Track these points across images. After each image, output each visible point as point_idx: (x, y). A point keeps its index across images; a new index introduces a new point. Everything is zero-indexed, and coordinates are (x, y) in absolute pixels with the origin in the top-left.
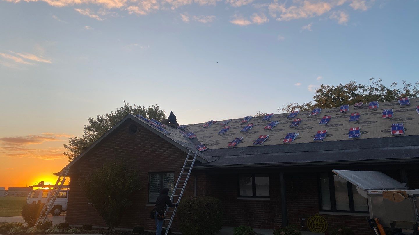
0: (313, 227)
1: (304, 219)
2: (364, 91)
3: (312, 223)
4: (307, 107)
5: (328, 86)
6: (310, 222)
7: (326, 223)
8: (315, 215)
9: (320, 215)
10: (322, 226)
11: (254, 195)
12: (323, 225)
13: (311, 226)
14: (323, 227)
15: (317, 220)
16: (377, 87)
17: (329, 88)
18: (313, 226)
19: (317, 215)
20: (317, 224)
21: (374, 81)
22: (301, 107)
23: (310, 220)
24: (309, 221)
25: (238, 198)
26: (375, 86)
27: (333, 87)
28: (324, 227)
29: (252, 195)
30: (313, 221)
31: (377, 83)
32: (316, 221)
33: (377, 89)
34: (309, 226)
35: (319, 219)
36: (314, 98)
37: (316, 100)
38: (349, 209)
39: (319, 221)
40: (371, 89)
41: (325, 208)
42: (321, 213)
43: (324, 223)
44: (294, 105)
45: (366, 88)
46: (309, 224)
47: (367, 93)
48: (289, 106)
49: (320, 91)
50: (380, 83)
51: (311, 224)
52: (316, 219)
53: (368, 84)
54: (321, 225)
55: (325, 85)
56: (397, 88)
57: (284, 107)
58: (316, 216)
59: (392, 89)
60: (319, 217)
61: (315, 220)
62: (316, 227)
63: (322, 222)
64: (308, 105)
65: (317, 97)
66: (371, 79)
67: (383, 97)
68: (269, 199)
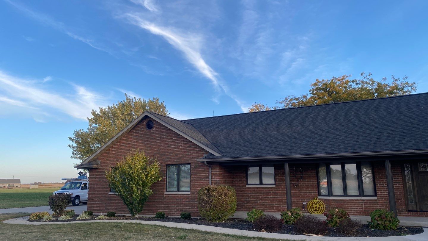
0: (312, 210)
1: (305, 203)
2: (357, 84)
3: (312, 206)
4: (303, 99)
5: (323, 81)
7: (323, 206)
8: (314, 200)
9: (319, 199)
10: (320, 208)
11: (261, 183)
12: (321, 207)
13: (311, 209)
14: (321, 209)
15: (316, 203)
16: (368, 81)
19: (316, 199)
20: (316, 207)
21: (365, 75)
22: (297, 99)
23: (310, 203)
24: (309, 205)
25: (247, 186)
26: (366, 80)
27: (327, 80)
28: (322, 210)
29: (259, 183)
30: (312, 205)
31: (368, 77)
32: (315, 204)
33: (367, 83)
34: (309, 209)
35: (318, 203)
36: (310, 91)
37: (311, 93)
38: (343, 194)
39: (317, 204)
40: (362, 82)
41: (322, 193)
42: (319, 197)
43: (322, 206)
44: (290, 98)
45: (358, 82)
46: (309, 207)
47: (360, 86)
48: (286, 99)
49: (315, 84)
50: (370, 77)
51: (311, 207)
52: (315, 203)
53: (360, 78)
55: (320, 80)
56: (387, 82)
57: (282, 100)
58: (314, 201)
59: (383, 83)
60: (318, 201)
61: (314, 204)
62: (315, 210)
63: (320, 205)
64: (305, 96)
65: (313, 90)
66: (362, 74)
67: (374, 91)
68: (274, 186)
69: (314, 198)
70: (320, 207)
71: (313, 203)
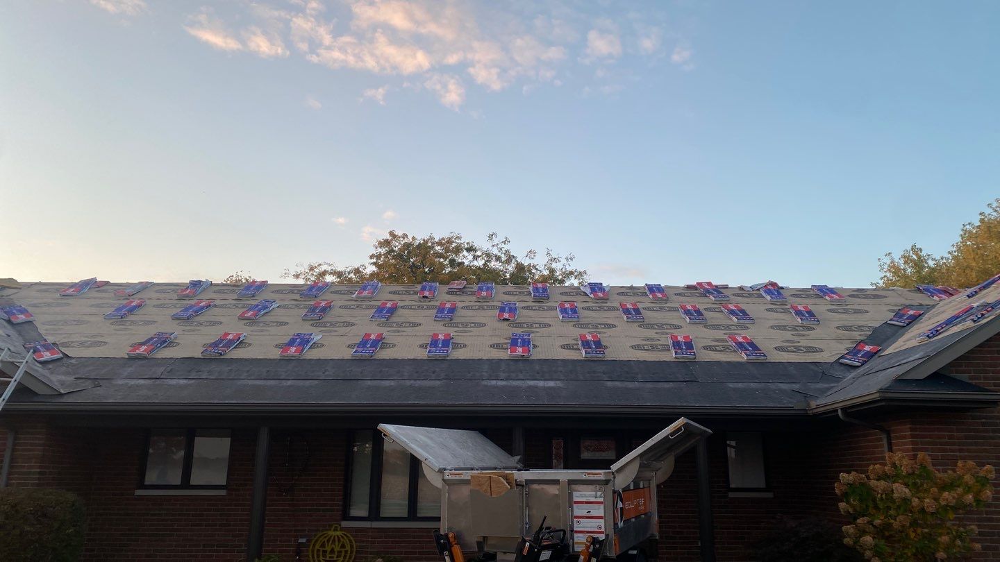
0: (321, 558)
1: (304, 540)
2: (476, 258)
3: (321, 549)
4: (352, 275)
5: (405, 236)
6: (317, 547)
7: (352, 547)
8: (330, 530)
9: (342, 529)
10: (343, 554)
11: (186, 483)
12: (346, 552)
13: (318, 556)
14: (345, 556)
15: (334, 540)
16: (499, 254)
17: (406, 240)
18: (323, 556)
19: (336, 530)
20: (332, 551)
21: (496, 241)
22: (339, 274)
23: (316, 541)
24: (314, 545)
25: (138, 492)
26: (495, 251)
27: (414, 238)
28: (348, 558)
29: (179, 482)
30: (323, 545)
31: (500, 246)
32: (331, 542)
33: (498, 259)
34: (313, 557)
35: (339, 540)
36: (372, 257)
37: (374, 264)
38: (405, 515)
39: (337, 543)
40: (488, 255)
41: (355, 512)
42: (345, 524)
43: (348, 548)
44: (324, 268)
45: (479, 253)
46: (313, 551)
47: (480, 263)
48: (312, 269)
49: (386, 243)
50: (506, 247)
51: (318, 550)
52: (332, 538)
53: (483, 244)
54: (341, 552)
55: (399, 233)
56: (533, 262)
57: (299, 270)
58: (331, 533)
59: (526, 262)
60: (339, 533)
61: (328, 541)
62: (328, 559)
63: (343, 546)
64: (357, 271)
65: (378, 257)
66: (491, 237)
67: (508, 276)
68: (223, 493)
69: (330, 526)
70: (343, 550)
71: (326, 540)
